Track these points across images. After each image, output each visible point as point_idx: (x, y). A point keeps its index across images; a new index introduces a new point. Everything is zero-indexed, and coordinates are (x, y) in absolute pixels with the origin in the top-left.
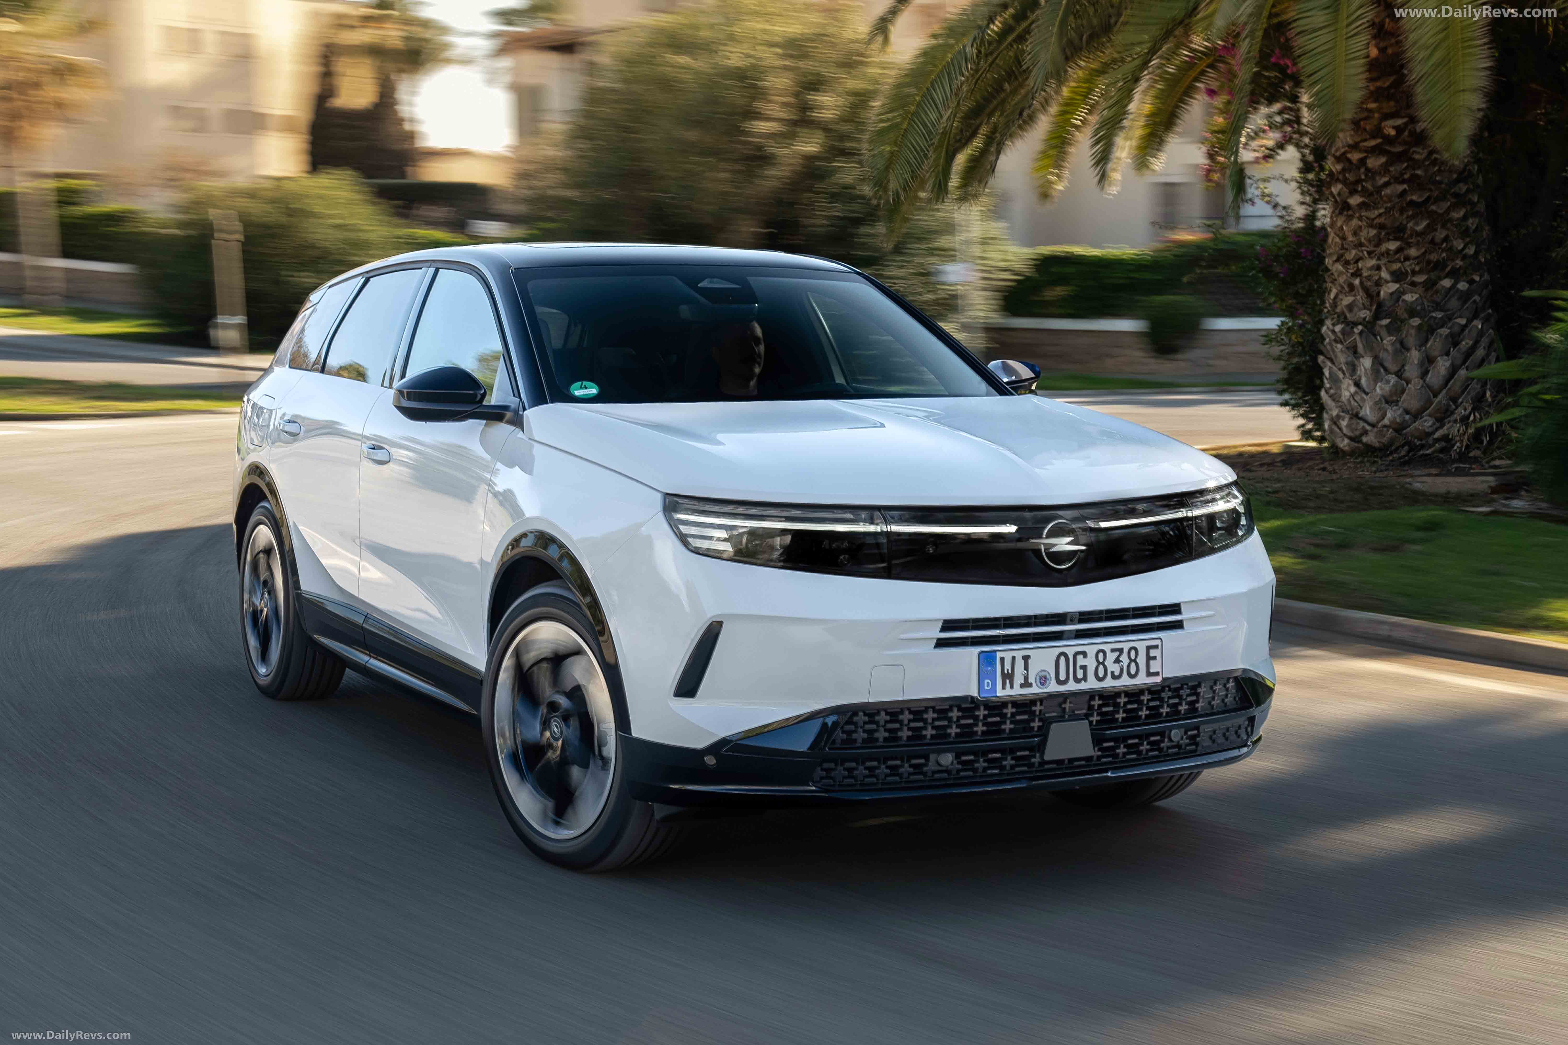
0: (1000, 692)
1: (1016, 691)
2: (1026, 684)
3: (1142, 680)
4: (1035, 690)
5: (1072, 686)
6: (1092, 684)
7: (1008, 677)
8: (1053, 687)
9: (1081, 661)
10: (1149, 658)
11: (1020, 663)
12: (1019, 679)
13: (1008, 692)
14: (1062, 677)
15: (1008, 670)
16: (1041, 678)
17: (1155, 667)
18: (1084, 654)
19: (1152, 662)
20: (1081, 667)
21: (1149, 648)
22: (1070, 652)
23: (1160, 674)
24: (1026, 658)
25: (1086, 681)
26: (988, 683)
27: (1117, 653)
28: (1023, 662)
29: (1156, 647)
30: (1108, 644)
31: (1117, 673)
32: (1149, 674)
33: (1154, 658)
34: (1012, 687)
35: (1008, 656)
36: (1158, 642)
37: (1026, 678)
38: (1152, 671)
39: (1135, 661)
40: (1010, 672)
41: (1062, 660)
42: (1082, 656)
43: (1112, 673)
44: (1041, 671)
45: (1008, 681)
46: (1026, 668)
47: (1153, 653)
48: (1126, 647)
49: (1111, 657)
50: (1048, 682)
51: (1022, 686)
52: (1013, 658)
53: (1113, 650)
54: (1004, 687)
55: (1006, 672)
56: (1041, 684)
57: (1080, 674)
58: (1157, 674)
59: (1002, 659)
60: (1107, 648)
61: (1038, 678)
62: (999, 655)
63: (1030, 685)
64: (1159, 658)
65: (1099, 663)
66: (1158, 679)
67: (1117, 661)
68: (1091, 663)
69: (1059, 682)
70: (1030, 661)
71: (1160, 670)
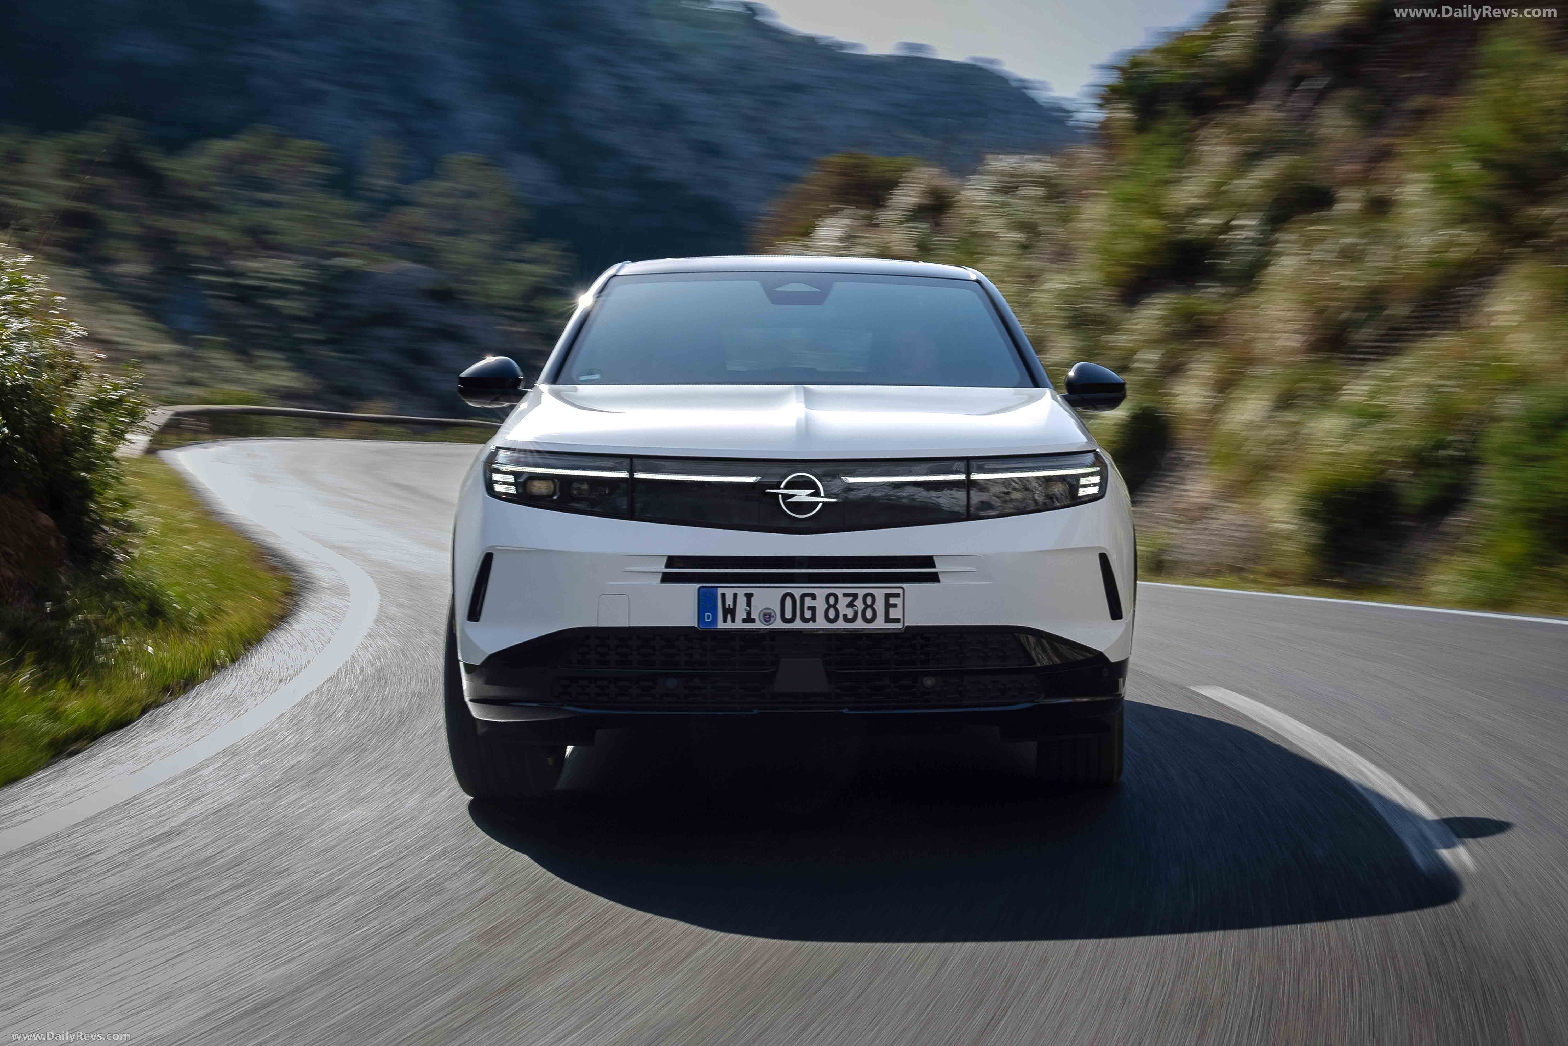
0: (721, 625)
1: (739, 625)
2: (749, 619)
3: (880, 624)
4: (758, 625)
5: (798, 625)
6: (821, 624)
7: (730, 612)
8: (778, 624)
9: (808, 602)
10: (888, 606)
11: (742, 601)
12: (741, 614)
13: (729, 625)
14: (788, 616)
15: (729, 605)
16: (765, 615)
17: (894, 613)
18: (813, 597)
19: (891, 610)
20: (809, 608)
21: (888, 596)
22: (797, 593)
23: (902, 621)
24: (749, 596)
25: (814, 621)
26: (708, 616)
27: (851, 598)
28: (745, 598)
29: (897, 595)
30: (839, 590)
31: (850, 616)
32: (888, 620)
33: (895, 606)
34: (733, 621)
35: (729, 593)
36: (900, 591)
37: (749, 613)
38: (891, 617)
39: (871, 606)
40: (731, 607)
41: (788, 600)
42: (810, 598)
43: (845, 616)
44: (765, 609)
45: (729, 616)
46: (749, 604)
47: (892, 601)
48: (861, 593)
49: (843, 602)
50: (772, 619)
51: (744, 621)
52: (735, 595)
53: (845, 595)
54: (725, 621)
55: (727, 607)
56: (765, 620)
57: (808, 614)
58: (897, 621)
59: (723, 595)
60: (839, 592)
61: (762, 615)
62: (720, 591)
63: (753, 621)
64: (900, 605)
65: (830, 606)
66: (899, 626)
67: (850, 605)
68: (820, 605)
69: (785, 620)
70: (752, 599)
71: (901, 618)
